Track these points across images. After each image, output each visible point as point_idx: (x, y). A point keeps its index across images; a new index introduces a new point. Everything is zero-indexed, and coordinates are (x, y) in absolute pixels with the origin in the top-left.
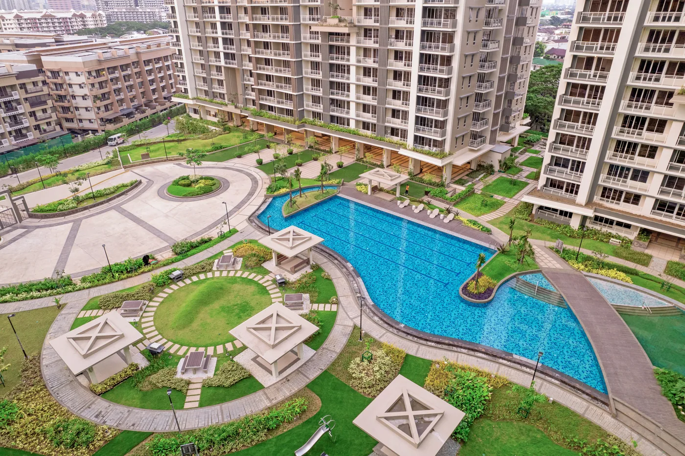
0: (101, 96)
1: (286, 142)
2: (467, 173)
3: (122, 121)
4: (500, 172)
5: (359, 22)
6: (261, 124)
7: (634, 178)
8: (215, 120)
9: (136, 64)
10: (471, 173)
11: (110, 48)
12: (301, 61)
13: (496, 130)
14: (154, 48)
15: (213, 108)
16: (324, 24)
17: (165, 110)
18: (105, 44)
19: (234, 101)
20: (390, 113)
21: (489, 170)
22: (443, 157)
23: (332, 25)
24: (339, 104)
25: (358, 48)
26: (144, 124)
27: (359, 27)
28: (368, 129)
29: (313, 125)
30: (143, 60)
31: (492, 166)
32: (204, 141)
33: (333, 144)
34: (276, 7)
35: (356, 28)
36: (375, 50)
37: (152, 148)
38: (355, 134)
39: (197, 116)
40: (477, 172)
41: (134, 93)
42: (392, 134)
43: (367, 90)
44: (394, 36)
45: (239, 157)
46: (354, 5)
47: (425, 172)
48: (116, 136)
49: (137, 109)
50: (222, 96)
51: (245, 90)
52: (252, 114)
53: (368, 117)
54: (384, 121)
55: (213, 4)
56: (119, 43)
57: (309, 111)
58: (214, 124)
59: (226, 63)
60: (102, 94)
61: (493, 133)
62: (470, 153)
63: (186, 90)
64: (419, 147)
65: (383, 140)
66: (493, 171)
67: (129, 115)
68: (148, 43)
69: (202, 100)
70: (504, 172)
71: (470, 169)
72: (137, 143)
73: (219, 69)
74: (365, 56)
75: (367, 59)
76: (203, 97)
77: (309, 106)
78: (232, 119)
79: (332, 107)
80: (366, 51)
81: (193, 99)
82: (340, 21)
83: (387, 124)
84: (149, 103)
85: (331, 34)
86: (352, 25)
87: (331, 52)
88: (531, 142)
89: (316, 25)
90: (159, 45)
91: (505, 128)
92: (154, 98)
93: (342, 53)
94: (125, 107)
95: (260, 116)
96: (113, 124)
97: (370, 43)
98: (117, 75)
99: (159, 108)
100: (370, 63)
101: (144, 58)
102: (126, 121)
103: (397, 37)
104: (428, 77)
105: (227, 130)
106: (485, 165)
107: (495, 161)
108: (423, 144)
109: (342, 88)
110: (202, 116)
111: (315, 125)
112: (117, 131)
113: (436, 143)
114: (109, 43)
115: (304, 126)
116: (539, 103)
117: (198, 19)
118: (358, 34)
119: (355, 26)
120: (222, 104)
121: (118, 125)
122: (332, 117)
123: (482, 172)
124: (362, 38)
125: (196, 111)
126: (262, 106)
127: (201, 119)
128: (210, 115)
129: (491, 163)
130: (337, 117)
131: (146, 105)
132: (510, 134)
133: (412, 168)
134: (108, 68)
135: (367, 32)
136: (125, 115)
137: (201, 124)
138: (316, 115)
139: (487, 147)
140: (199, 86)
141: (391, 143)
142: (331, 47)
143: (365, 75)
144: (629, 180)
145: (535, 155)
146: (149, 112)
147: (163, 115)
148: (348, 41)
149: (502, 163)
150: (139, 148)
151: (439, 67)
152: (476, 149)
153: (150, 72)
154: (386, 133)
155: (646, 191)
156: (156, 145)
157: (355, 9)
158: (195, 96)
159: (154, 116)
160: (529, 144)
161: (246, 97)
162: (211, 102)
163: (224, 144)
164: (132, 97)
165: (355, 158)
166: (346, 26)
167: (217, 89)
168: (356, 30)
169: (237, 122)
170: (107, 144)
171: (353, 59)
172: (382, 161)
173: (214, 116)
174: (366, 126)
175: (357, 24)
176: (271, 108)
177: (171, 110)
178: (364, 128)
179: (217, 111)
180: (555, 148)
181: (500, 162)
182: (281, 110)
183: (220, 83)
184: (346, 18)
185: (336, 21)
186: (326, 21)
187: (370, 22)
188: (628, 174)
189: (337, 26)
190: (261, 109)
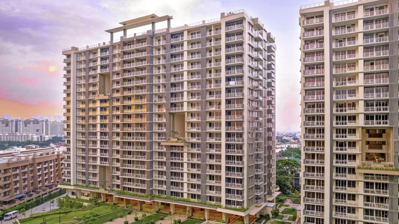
0: (3, 186)
1: (139, 210)
2: (255, 220)
3: (15, 202)
4: (273, 218)
5: (188, 140)
6: (122, 199)
7: (349, 212)
8: (88, 198)
9: (32, 165)
10: (257, 220)
11: (13, 156)
12: (153, 161)
13: (266, 194)
14: (44, 156)
15: (86, 191)
16: (169, 141)
17: (46, 194)
18: (10, 153)
19: (103, 186)
20: (208, 188)
21: (267, 217)
22: (244, 211)
23: (173, 142)
24: (177, 184)
25: (188, 153)
26: (31, 204)
27: (189, 143)
28: (195, 198)
29: (159, 197)
30: (37, 162)
31: (268, 215)
32: (84, 212)
33: (172, 209)
34: (138, 133)
35: (187, 143)
36: (198, 154)
37: (47, 218)
38: (187, 201)
39: (75, 197)
40: (261, 219)
41: (26, 183)
42: (210, 200)
43: (193, 176)
44: (209, 147)
45: (111, 220)
46: (186, 132)
47: (231, 221)
48: (12, 213)
49: (27, 193)
50: (95, 183)
51: (113, 179)
52: (117, 193)
53: (195, 191)
54: (205, 193)
55: (95, 131)
56: (20, 153)
57: (156, 190)
58: (86, 201)
59: (101, 163)
60: (4, 185)
61: (265, 196)
62: (256, 208)
63: (69, 181)
64: (229, 206)
65: (206, 204)
66: (269, 218)
67: (20, 198)
68: (41, 153)
69: (80, 186)
70: (275, 218)
71: (256, 218)
72: (34, 216)
73: (94, 167)
74: (192, 157)
75: (193, 159)
76: (81, 184)
77: (156, 186)
78: (100, 197)
79: (172, 187)
80: (193, 155)
81: (74, 185)
82: (178, 139)
83: (207, 194)
84: (36, 190)
85: (172, 146)
86: (185, 142)
87: (171, 156)
88: (282, 200)
89: (164, 142)
90: (48, 154)
91: (270, 193)
92: (39, 186)
93: (178, 156)
94: (18, 193)
95: (124, 194)
96: (8, 205)
97: (195, 151)
98: (18, 172)
99: (42, 193)
100: (195, 161)
101: (37, 161)
102: (18, 202)
103: (210, 147)
104: (230, 167)
105: (97, 204)
106: (264, 215)
107: (269, 211)
108: (230, 204)
109: (178, 175)
110: (78, 197)
111: (161, 198)
112: (12, 209)
113: (239, 203)
114: (13, 153)
115: (153, 199)
116: (281, 179)
117: (85, 139)
118: (188, 146)
119: (187, 142)
120: (95, 188)
121: (13, 205)
122: (172, 192)
123: (263, 219)
124: (190, 148)
125: (73, 193)
126: (124, 188)
127: (77, 198)
128: (84, 196)
129: (267, 213)
130: (175, 192)
131: (33, 191)
132: (273, 196)
133: (225, 219)
134: (13, 168)
135: (193, 145)
136: (18, 198)
137: (77, 202)
138: (160, 192)
139: (264, 204)
140: (79, 177)
141: (211, 205)
142: (172, 153)
143: (192, 167)
144: (347, 213)
145: (287, 207)
146: (35, 195)
147: (45, 197)
148: (183, 150)
149: (273, 213)
150: (36, 219)
151: (236, 161)
152: (259, 205)
153: (39, 170)
154: (207, 200)
155: (357, 218)
156: (48, 216)
157: (186, 134)
158: (75, 184)
159: (39, 198)
160: (281, 202)
161: (113, 183)
162: (87, 187)
163: (99, 214)
164: (24, 186)
165: (187, 217)
166: (182, 142)
167: (91, 179)
168: (187, 144)
169: (103, 199)
170: (3, 219)
171: (185, 159)
172: (205, 217)
173: (86, 196)
174: (193, 196)
175: (187, 141)
176: (130, 189)
177: (51, 194)
178: (192, 198)
179: (89, 193)
180: (306, 200)
181: (272, 212)
182: (138, 190)
183: (95, 175)
184: (182, 138)
185: (176, 140)
186: (169, 139)
187: (194, 140)
188: (345, 210)
189: (176, 142)
190: (124, 190)
